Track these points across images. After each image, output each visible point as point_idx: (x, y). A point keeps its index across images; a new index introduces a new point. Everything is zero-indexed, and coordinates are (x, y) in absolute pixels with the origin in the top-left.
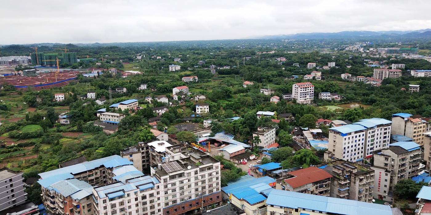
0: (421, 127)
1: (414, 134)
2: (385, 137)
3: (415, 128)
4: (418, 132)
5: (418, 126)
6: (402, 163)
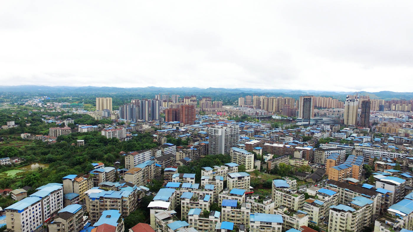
0: (84, 184)
1: (80, 191)
2: (58, 200)
3: (80, 186)
4: (82, 188)
5: (82, 184)
6: (70, 225)
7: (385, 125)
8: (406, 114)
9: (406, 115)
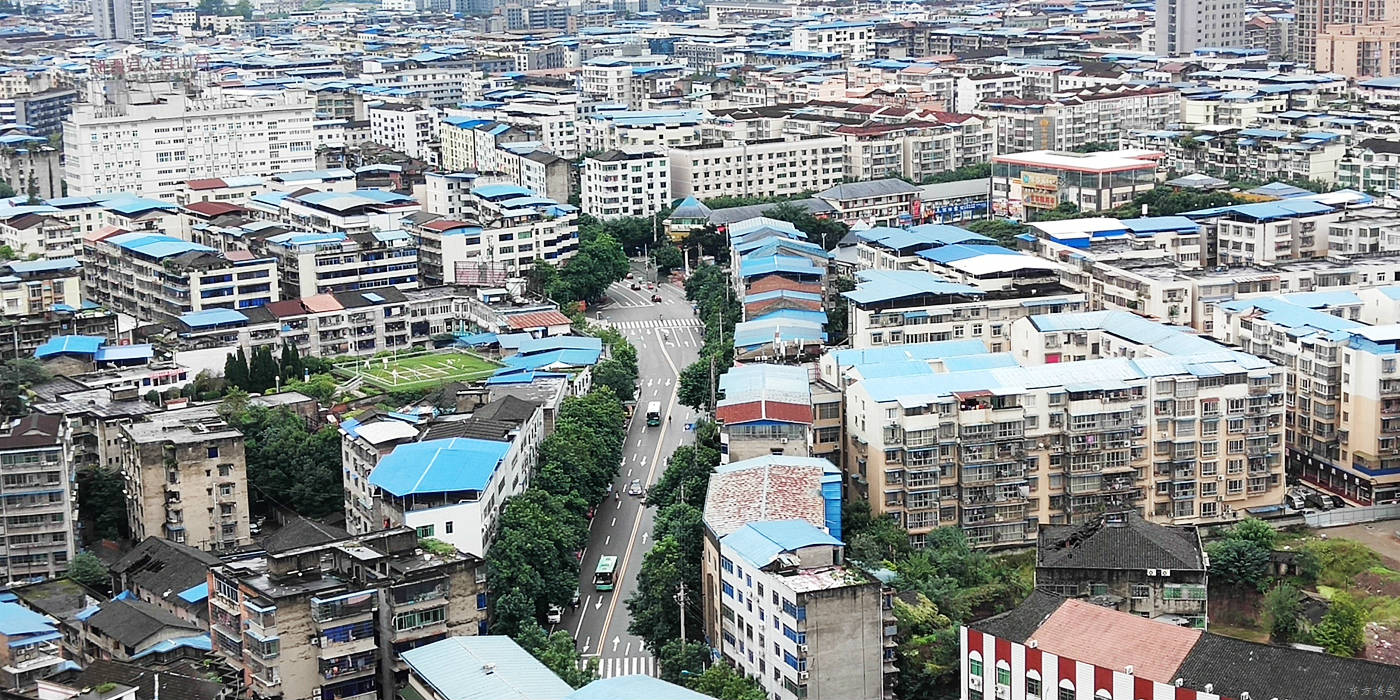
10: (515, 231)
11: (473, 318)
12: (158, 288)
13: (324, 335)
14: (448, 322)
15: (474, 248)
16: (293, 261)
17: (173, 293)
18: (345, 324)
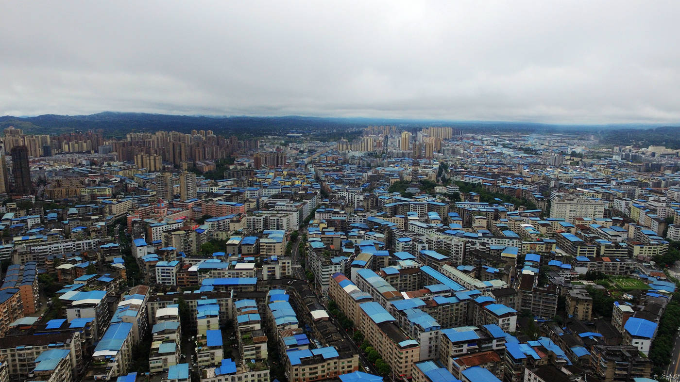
7: (59, 184)
8: (86, 158)
9: (86, 160)
10: (653, 247)
11: (641, 268)
12: (570, 247)
13: (606, 266)
14: (634, 268)
15: (642, 249)
16: (600, 246)
17: (574, 249)
18: (611, 265)
